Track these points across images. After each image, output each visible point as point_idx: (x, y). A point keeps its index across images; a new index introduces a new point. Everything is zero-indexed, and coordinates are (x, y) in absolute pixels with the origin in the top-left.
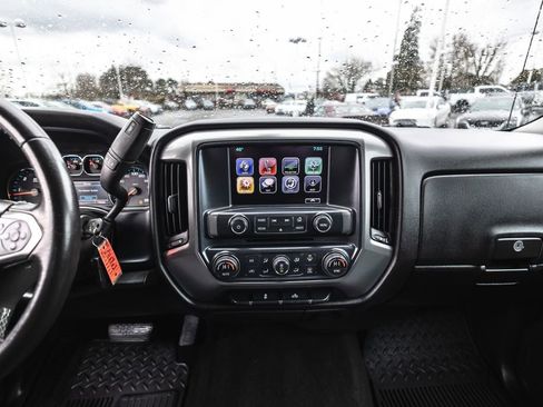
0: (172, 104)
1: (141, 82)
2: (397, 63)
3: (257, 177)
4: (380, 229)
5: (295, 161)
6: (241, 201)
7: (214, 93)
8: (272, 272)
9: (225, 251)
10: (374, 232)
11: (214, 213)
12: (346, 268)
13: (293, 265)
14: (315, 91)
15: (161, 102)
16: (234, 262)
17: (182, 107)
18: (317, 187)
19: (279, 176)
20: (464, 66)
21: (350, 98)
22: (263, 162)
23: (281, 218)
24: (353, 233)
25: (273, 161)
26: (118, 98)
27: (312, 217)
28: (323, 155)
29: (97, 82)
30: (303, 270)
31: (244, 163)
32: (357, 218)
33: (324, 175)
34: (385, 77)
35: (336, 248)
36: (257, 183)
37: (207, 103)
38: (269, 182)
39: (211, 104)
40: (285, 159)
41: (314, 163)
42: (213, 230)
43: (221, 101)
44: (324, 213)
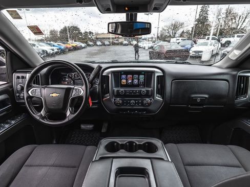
0: (91, 43)
1: (77, 34)
2: (196, 23)
3: (127, 80)
4: (160, 94)
5: (137, 76)
6: (122, 86)
7: (109, 38)
8: (130, 105)
9: (118, 99)
10: (157, 95)
11: (116, 89)
12: (150, 104)
13: (136, 103)
14: (156, 37)
15: (86, 43)
16: (121, 102)
17: (95, 44)
18: (143, 83)
19: (133, 80)
20: (230, 23)
21: (173, 40)
22: (129, 76)
23: (133, 91)
24: (152, 95)
25: (131, 76)
26: (68, 41)
27: (141, 90)
28: (144, 75)
29: (58, 33)
30: (138, 104)
31: (124, 76)
32: (153, 91)
33: (144, 80)
34: (191, 29)
35: (147, 99)
36: (127, 81)
37: (107, 43)
38: (130, 81)
39: (109, 43)
40: (134, 76)
41: (142, 77)
42: (115, 93)
43: (113, 42)
44: (144, 90)
